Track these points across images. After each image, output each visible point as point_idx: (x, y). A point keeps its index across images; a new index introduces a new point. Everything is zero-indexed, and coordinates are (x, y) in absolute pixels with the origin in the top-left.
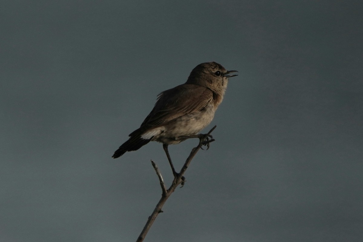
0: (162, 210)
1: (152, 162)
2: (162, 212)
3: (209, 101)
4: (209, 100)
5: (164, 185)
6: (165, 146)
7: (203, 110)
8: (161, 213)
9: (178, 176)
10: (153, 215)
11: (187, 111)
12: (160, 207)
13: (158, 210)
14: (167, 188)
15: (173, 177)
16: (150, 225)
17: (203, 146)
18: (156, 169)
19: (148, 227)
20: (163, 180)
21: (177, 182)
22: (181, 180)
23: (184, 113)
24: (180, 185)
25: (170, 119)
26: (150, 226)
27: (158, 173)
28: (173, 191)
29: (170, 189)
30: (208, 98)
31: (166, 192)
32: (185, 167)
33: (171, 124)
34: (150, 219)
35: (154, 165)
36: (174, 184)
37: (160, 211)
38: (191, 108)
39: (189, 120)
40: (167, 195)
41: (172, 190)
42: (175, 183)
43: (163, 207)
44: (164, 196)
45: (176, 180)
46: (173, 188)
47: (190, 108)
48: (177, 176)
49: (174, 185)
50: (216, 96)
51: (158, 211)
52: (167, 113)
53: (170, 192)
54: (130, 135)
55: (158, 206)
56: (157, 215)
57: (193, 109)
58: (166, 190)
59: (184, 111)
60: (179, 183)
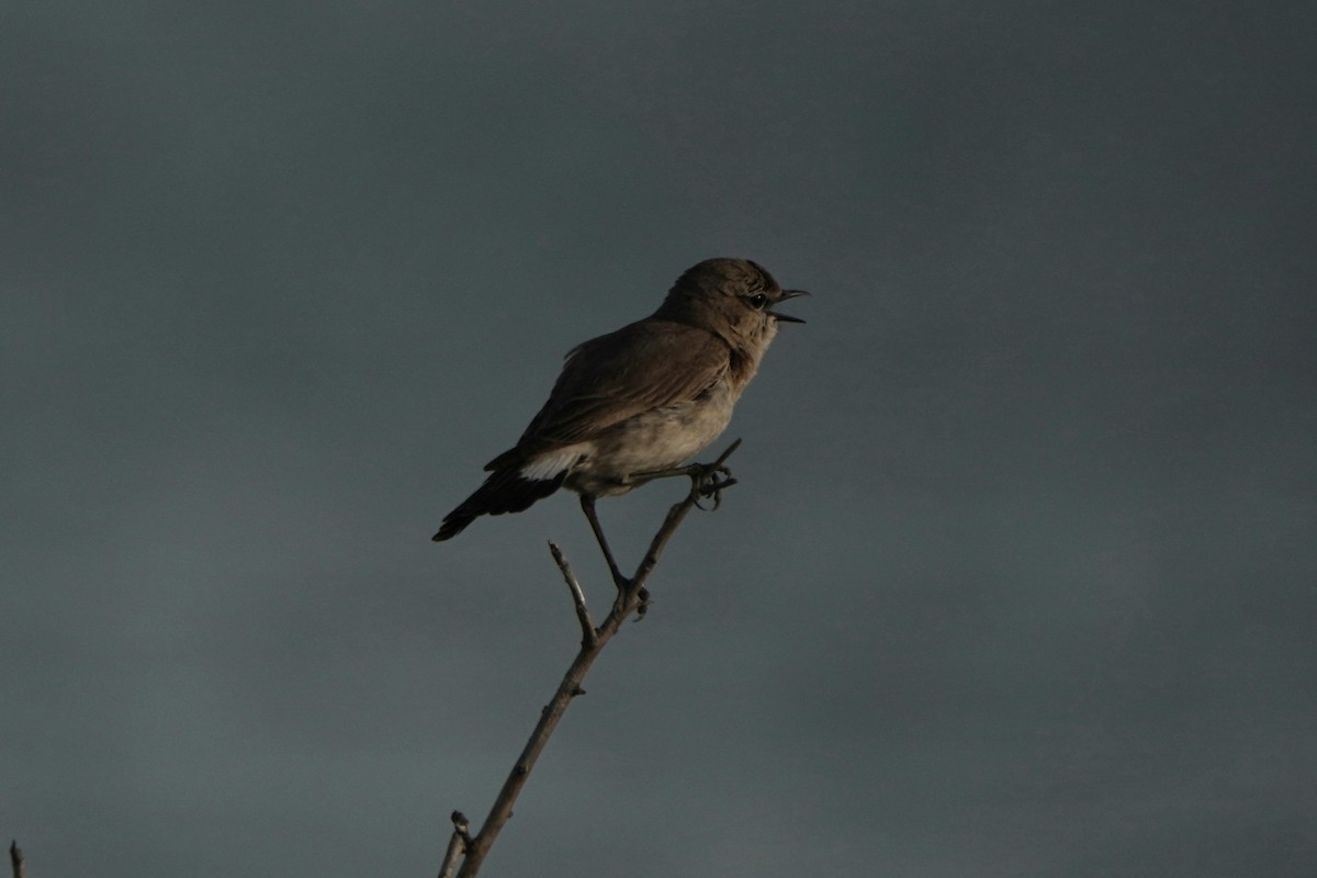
0: (582, 687)
1: (552, 547)
2: (583, 692)
3: (719, 372)
4: (721, 367)
5: (589, 616)
6: (587, 503)
7: (703, 396)
8: (578, 697)
9: (629, 589)
10: (554, 702)
11: (655, 400)
12: (576, 680)
13: (571, 687)
14: (595, 622)
15: (613, 591)
16: (546, 730)
17: (702, 500)
18: (563, 567)
19: (542, 736)
20: (583, 599)
21: (625, 606)
22: (636, 599)
23: (646, 405)
24: (634, 614)
25: (607, 422)
26: (547, 736)
27: (568, 580)
28: (615, 631)
29: (605, 626)
30: (716, 364)
31: (594, 634)
32: (649, 560)
33: (611, 438)
34: (548, 713)
35: (557, 555)
36: (618, 611)
37: (576, 691)
38: (668, 392)
39: (662, 425)
40: (598, 642)
41: (610, 630)
42: (621, 607)
43: (585, 680)
44: (588, 647)
45: (622, 599)
46: (614, 623)
47: (664, 391)
48: (626, 586)
49: (615, 616)
50: (739, 360)
51: (570, 689)
52: (598, 403)
53: (606, 635)
54: (487, 468)
55: (569, 675)
56: (567, 703)
57: (675, 395)
58: (593, 628)
59: (649, 400)
60: (632, 608)
